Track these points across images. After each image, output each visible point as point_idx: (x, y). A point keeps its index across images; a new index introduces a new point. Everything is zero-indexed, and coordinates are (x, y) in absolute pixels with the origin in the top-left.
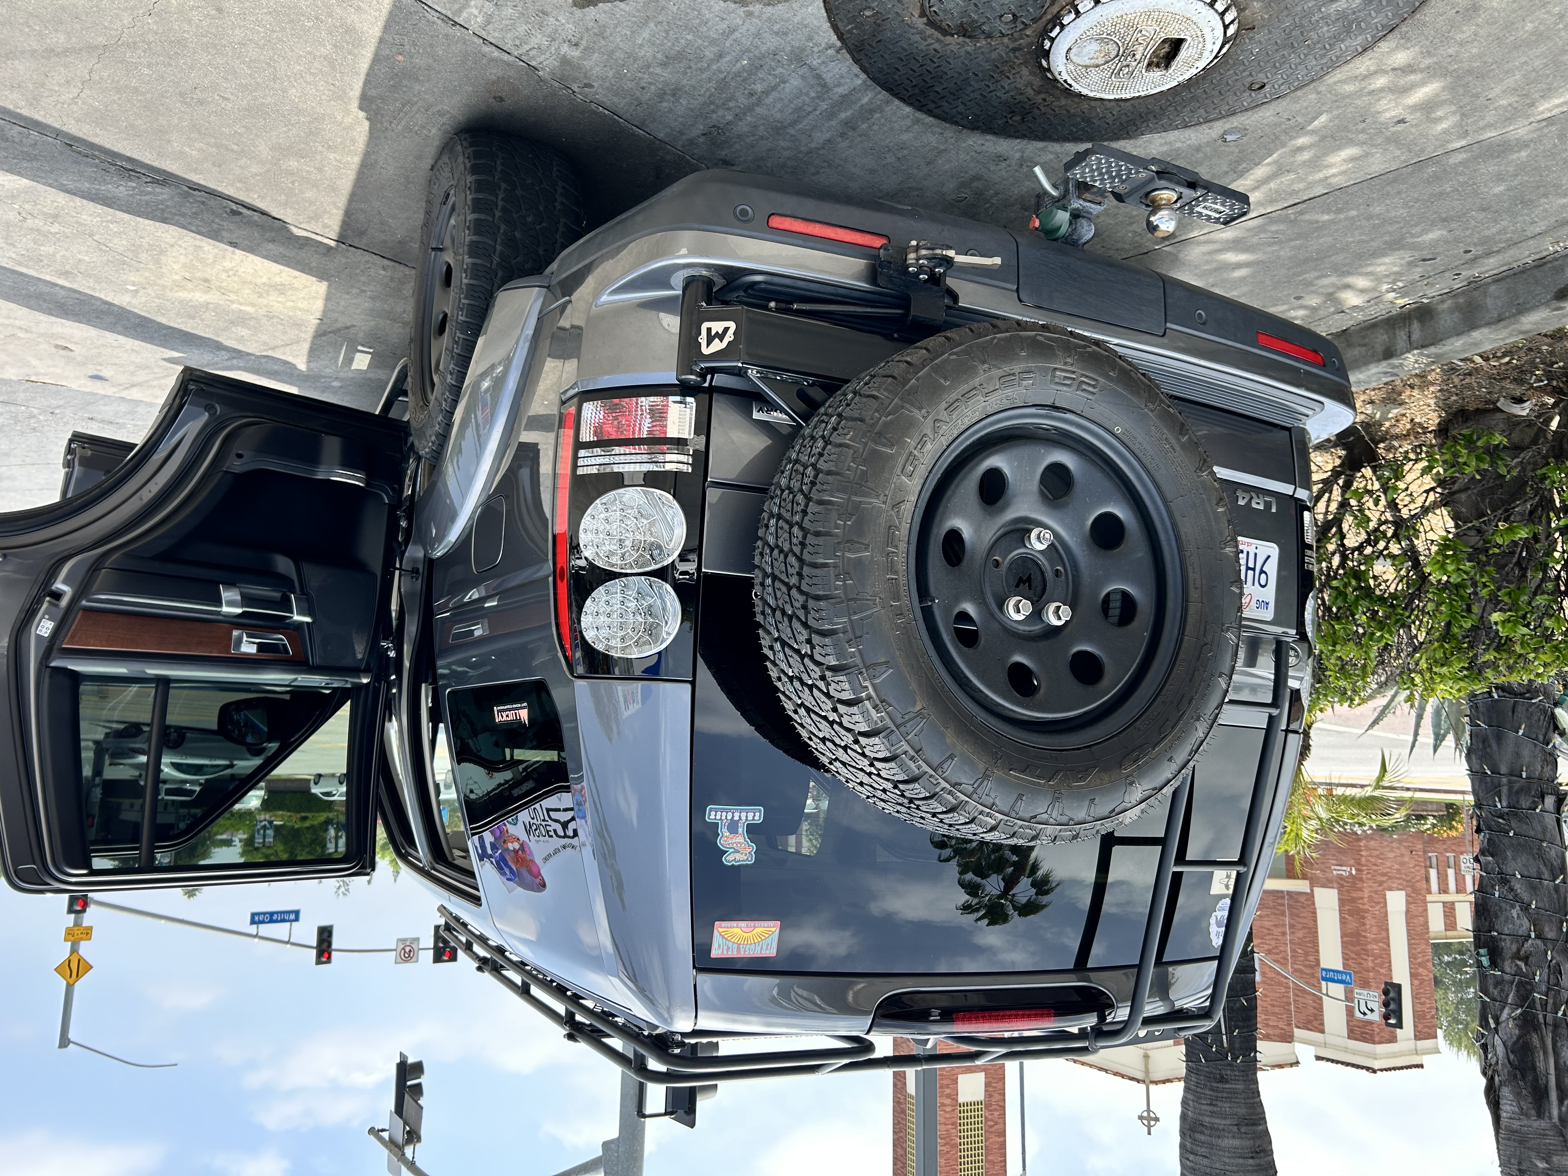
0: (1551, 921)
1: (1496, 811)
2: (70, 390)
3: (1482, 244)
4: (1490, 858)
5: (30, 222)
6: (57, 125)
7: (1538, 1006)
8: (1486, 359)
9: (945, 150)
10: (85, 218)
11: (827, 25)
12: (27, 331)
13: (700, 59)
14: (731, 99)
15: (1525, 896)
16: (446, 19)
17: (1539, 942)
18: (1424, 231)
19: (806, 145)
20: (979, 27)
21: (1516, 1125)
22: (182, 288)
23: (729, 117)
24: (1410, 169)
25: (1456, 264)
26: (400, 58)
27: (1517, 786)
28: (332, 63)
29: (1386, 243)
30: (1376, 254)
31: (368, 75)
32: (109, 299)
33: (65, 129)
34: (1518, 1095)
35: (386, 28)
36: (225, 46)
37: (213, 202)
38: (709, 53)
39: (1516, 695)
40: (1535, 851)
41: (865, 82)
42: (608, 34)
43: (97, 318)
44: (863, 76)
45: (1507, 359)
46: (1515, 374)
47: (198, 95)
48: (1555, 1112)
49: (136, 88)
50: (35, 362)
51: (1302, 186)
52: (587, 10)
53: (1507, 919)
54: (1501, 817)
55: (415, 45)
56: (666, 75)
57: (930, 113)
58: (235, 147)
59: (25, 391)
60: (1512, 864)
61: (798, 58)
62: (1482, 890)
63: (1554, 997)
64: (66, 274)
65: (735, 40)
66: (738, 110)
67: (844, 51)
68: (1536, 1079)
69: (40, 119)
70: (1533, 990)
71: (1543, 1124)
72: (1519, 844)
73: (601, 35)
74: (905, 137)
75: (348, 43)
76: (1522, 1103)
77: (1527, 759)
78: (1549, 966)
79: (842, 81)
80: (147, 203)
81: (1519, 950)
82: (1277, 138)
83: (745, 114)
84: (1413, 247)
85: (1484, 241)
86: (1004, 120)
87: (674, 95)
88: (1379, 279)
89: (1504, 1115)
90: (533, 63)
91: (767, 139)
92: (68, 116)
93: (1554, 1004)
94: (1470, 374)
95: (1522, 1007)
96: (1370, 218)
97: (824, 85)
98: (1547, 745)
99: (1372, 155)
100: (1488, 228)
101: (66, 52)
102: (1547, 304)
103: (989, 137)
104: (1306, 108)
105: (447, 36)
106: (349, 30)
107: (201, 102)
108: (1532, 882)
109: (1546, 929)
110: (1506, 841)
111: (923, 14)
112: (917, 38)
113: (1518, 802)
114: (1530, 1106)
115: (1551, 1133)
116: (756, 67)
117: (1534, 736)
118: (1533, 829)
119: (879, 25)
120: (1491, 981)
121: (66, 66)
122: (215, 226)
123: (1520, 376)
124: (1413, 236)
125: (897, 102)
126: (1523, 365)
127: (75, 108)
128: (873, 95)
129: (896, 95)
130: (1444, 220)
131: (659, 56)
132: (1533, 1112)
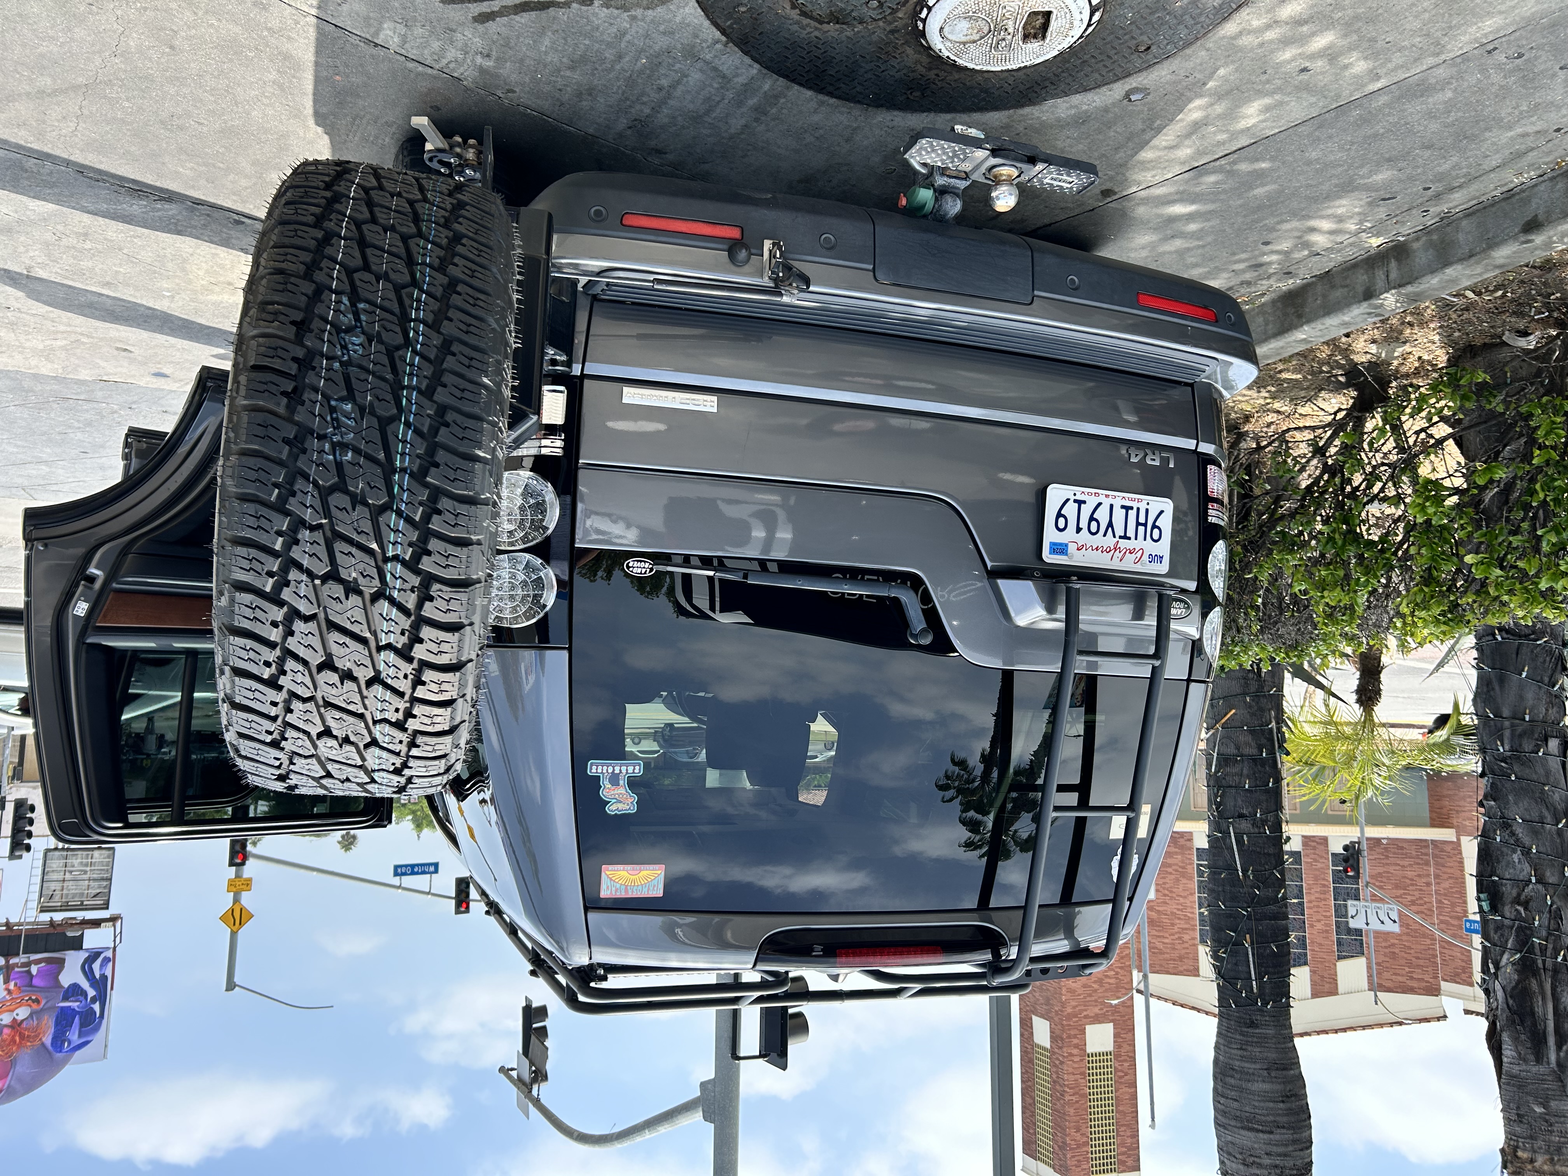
0: (1553, 865)
1: (1498, 755)
2: (140, 387)
3: (1439, 181)
4: (1493, 803)
5: (65, 241)
6: (65, 155)
7: (1537, 951)
8: (1479, 294)
9: (858, 127)
10: (110, 234)
11: (707, 23)
12: (88, 337)
13: (603, 60)
14: (643, 94)
15: (1526, 840)
16: (368, 42)
17: (1540, 887)
18: (1371, 173)
19: (726, 131)
20: (849, 14)
21: (1516, 1069)
22: (212, 292)
23: (647, 111)
24: (1332, 113)
25: (1419, 201)
26: (338, 78)
27: (1520, 729)
28: (281, 87)
29: (1336, 186)
30: (1329, 197)
31: (314, 94)
32: (151, 305)
33: (72, 158)
34: (1516, 1040)
35: (318, 53)
36: (185, 78)
37: (217, 214)
38: (609, 54)
39: (1520, 636)
40: (1537, 795)
41: (760, 71)
42: (512, 44)
43: (145, 322)
44: (756, 66)
45: (1500, 293)
46: (1513, 307)
47: (176, 122)
48: (1553, 1057)
49: (122, 119)
50: (102, 364)
51: (1225, 136)
52: (487, 24)
53: (1508, 863)
54: (1504, 760)
55: (347, 66)
56: (576, 76)
57: (831, 94)
58: (221, 165)
59: (101, 389)
60: (1514, 808)
61: (691, 54)
62: (1485, 836)
63: (1555, 941)
64: (108, 284)
65: (628, 42)
66: (653, 104)
67: (731, 45)
68: (1535, 1024)
69: (50, 151)
70: (1533, 936)
71: (1542, 1069)
72: (1522, 788)
73: (507, 45)
74: (816, 118)
75: (290, 68)
76: (1520, 1048)
77: (1531, 702)
78: (1550, 911)
79: (739, 71)
80: (160, 218)
81: (1519, 895)
82: (1182, 95)
83: (660, 107)
84: (1367, 188)
85: (1440, 177)
86: (905, 96)
87: (590, 95)
88: (1340, 219)
89: (1505, 1059)
90: (455, 75)
91: (688, 128)
92: (71, 146)
93: (1554, 948)
94: (1467, 309)
95: (1521, 952)
96: (1309, 163)
97: (724, 77)
98: (1553, 686)
99: (1287, 103)
100: (1439, 165)
101: (55, 93)
102: (1515, 237)
103: (896, 113)
104: (1201, 64)
105: (372, 56)
106: (287, 57)
107: (181, 128)
108: (1534, 826)
109: (1548, 874)
110: (1508, 785)
111: (794, 7)
112: (796, 27)
113: (1520, 745)
114: (1529, 1051)
115: (1550, 1078)
116: (655, 63)
117: (1539, 678)
118: (1536, 773)
119: (756, 19)
120: (1492, 926)
121: (58, 104)
122: (224, 235)
123: (1519, 308)
124: (1362, 177)
125: (796, 87)
126: (1519, 298)
127: (77, 140)
128: (770, 83)
129: (793, 81)
130: (1389, 160)
131: (565, 60)
132: (1532, 1057)
